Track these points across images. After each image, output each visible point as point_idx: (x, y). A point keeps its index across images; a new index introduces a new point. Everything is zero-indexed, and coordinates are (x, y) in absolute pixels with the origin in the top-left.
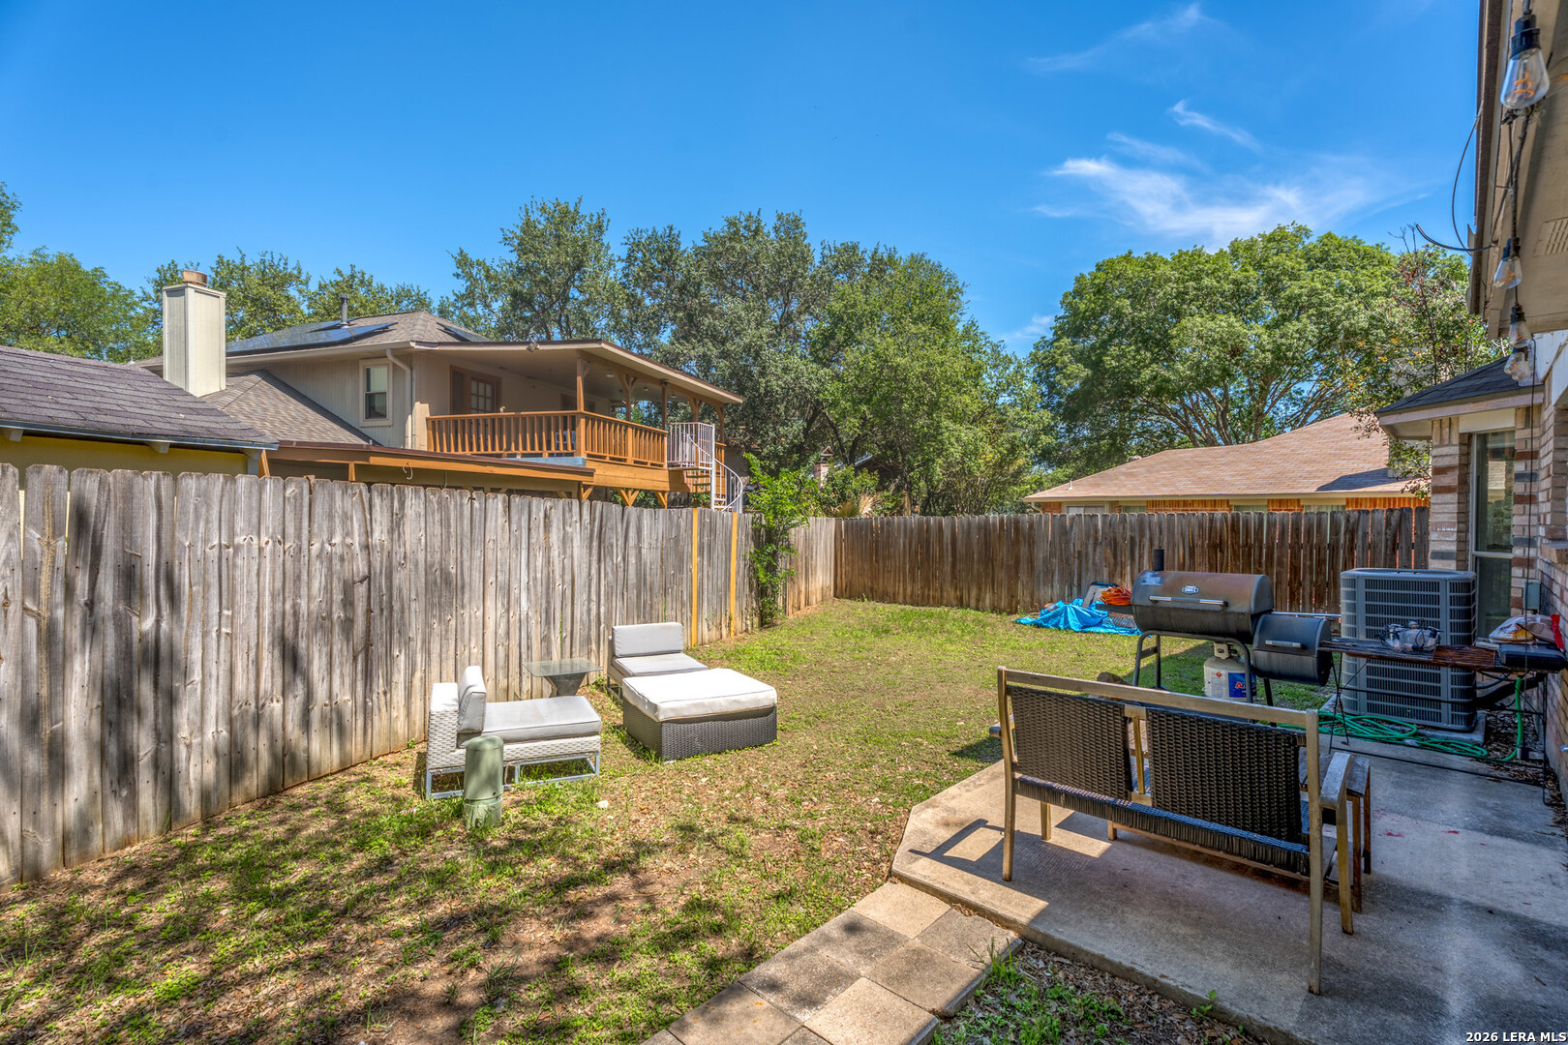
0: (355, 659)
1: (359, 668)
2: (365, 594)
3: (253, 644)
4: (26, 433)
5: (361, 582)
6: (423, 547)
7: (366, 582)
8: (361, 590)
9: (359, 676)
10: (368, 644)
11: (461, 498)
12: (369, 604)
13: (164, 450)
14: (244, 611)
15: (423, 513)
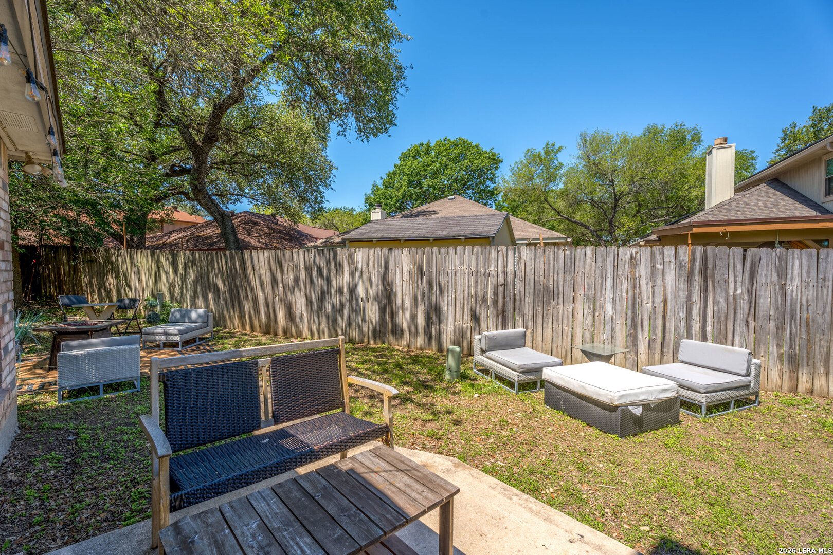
0: (498, 316)
1: (500, 320)
2: (503, 291)
3: (462, 302)
4: (435, 240)
5: (501, 286)
6: (533, 273)
7: (503, 286)
8: (501, 289)
9: (500, 324)
10: (504, 311)
11: (558, 250)
12: (504, 295)
13: (463, 240)
14: (459, 291)
15: (533, 257)
